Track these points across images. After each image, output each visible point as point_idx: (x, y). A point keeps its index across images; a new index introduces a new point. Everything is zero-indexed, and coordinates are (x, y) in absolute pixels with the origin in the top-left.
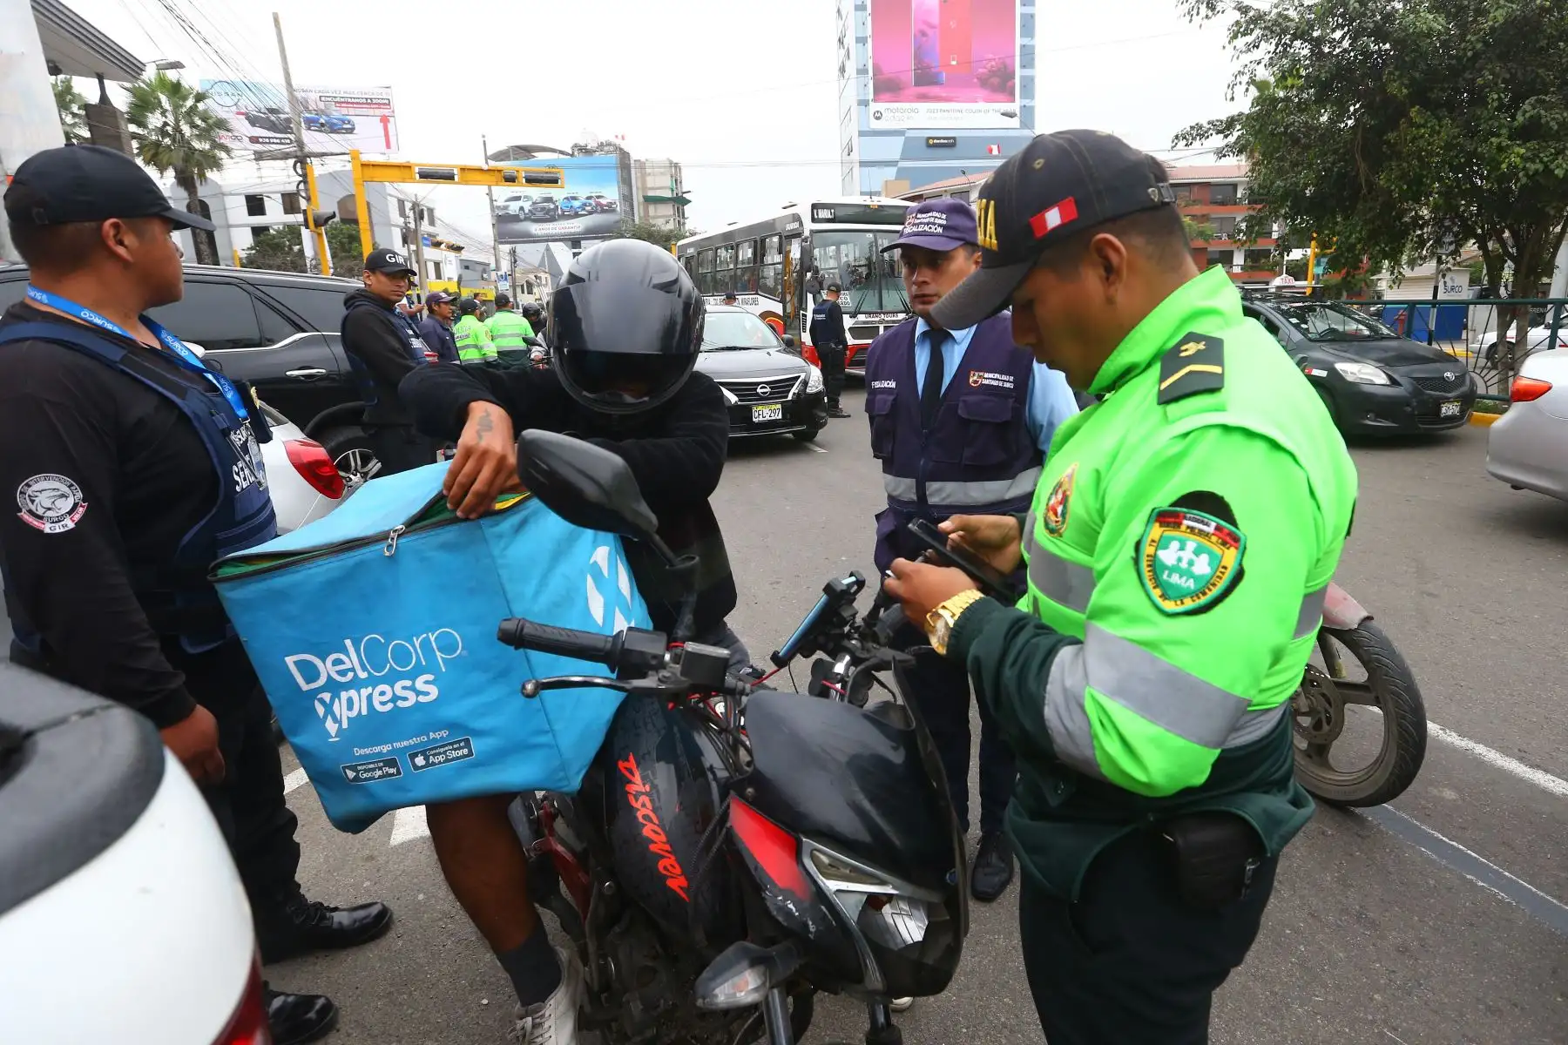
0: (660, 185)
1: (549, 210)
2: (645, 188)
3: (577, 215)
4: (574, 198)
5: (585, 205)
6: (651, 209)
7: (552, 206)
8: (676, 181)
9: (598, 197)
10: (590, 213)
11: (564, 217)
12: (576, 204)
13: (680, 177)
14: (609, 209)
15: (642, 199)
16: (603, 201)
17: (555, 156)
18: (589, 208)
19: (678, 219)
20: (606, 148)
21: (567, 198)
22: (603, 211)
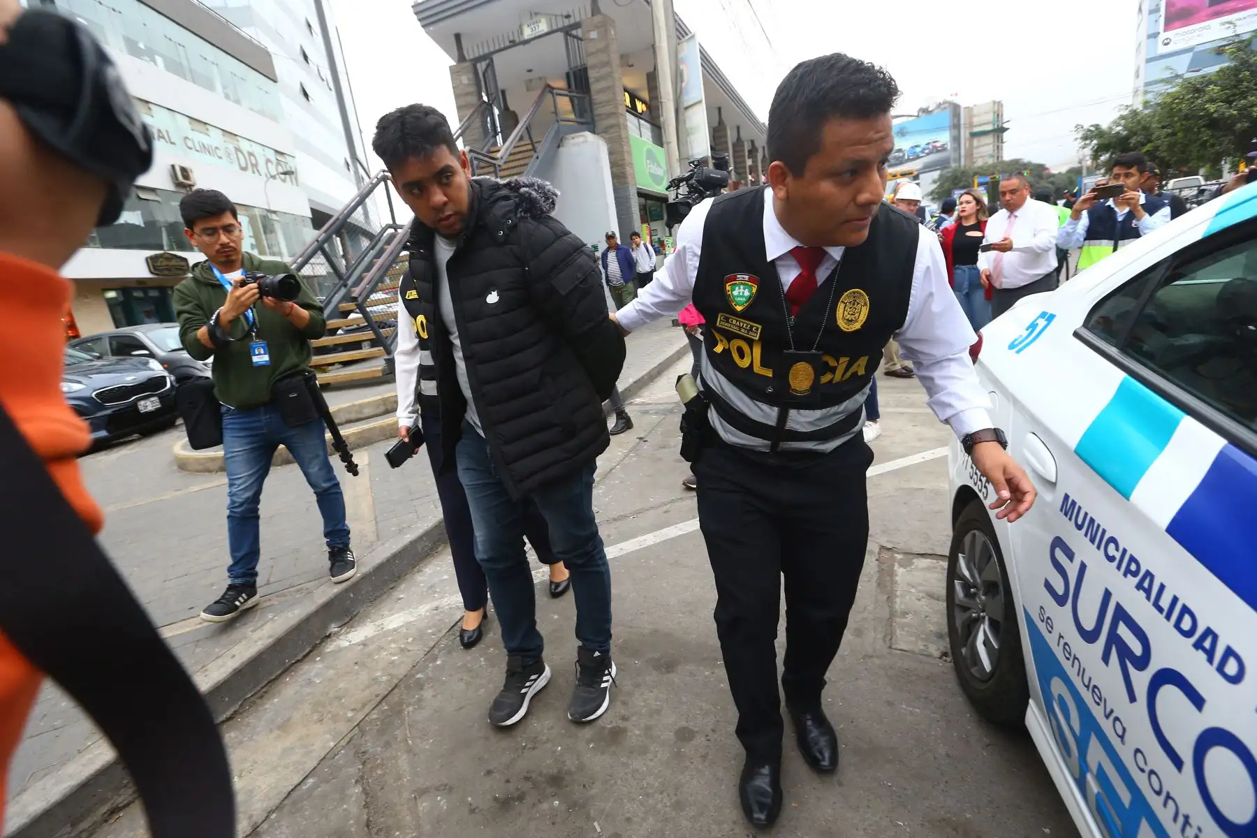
0: (984, 121)
1: (899, 157)
2: (971, 125)
3: (918, 157)
4: (917, 146)
5: (924, 149)
6: (975, 142)
7: (901, 154)
8: (998, 115)
9: (934, 142)
10: (928, 154)
11: (909, 160)
12: (918, 150)
13: (1002, 111)
14: (943, 149)
15: (968, 135)
16: (938, 144)
17: (904, 119)
18: (927, 151)
19: (997, 144)
20: (942, 106)
21: (912, 147)
22: (938, 151)
